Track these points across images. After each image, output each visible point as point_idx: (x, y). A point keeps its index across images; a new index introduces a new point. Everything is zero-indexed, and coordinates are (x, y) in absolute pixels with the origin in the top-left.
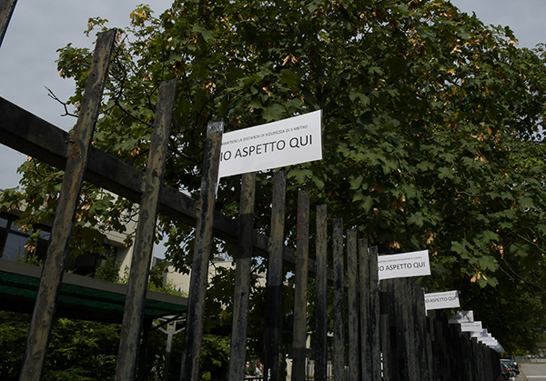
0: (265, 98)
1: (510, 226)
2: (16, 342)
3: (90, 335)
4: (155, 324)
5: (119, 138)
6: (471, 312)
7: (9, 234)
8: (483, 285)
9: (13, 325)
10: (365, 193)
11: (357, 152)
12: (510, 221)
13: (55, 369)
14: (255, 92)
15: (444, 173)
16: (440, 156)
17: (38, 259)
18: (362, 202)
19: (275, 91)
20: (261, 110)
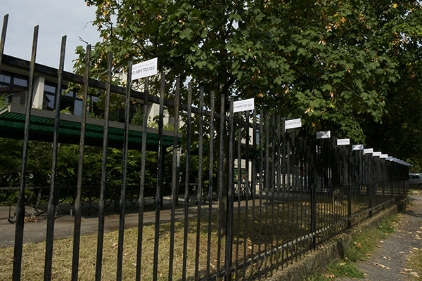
0: (181, 26)
1: (339, 81)
2: (90, 164)
3: (132, 159)
4: (168, 150)
5: (119, 48)
6: (329, 132)
7: (76, 101)
8: (310, 115)
9: (87, 154)
10: (239, 70)
11: (235, 48)
12: (340, 78)
13: (114, 179)
14: (176, 23)
15: (301, 51)
16: (299, 42)
17: (95, 115)
18: (237, 74)
19: (187, 21)
20: (179, 33)
